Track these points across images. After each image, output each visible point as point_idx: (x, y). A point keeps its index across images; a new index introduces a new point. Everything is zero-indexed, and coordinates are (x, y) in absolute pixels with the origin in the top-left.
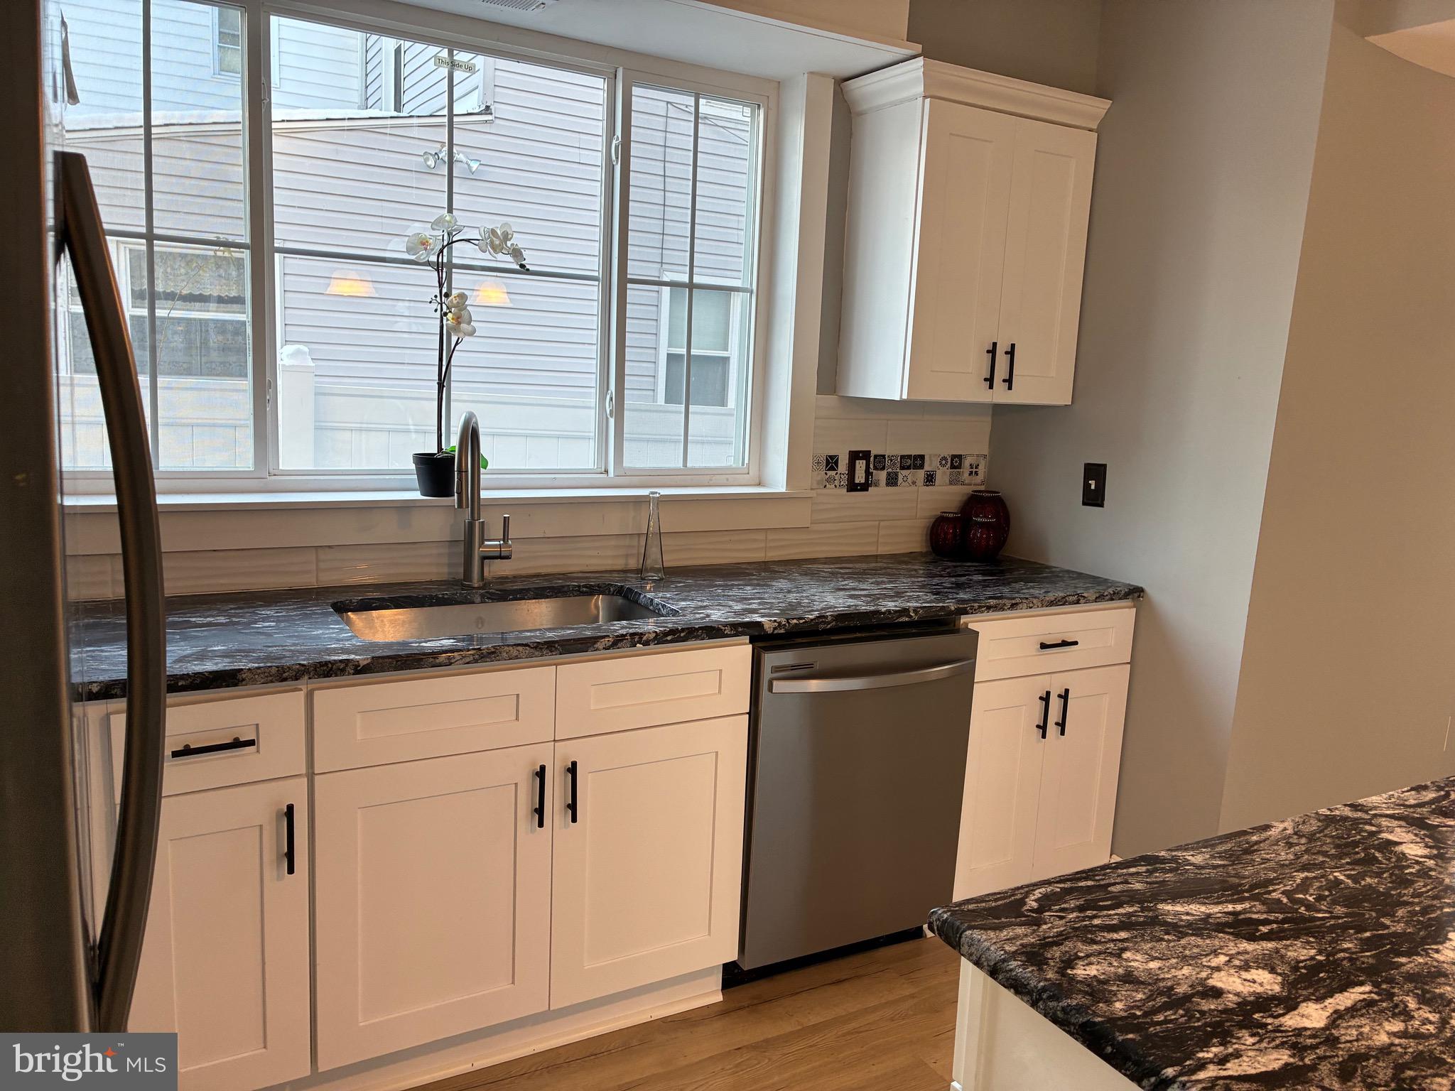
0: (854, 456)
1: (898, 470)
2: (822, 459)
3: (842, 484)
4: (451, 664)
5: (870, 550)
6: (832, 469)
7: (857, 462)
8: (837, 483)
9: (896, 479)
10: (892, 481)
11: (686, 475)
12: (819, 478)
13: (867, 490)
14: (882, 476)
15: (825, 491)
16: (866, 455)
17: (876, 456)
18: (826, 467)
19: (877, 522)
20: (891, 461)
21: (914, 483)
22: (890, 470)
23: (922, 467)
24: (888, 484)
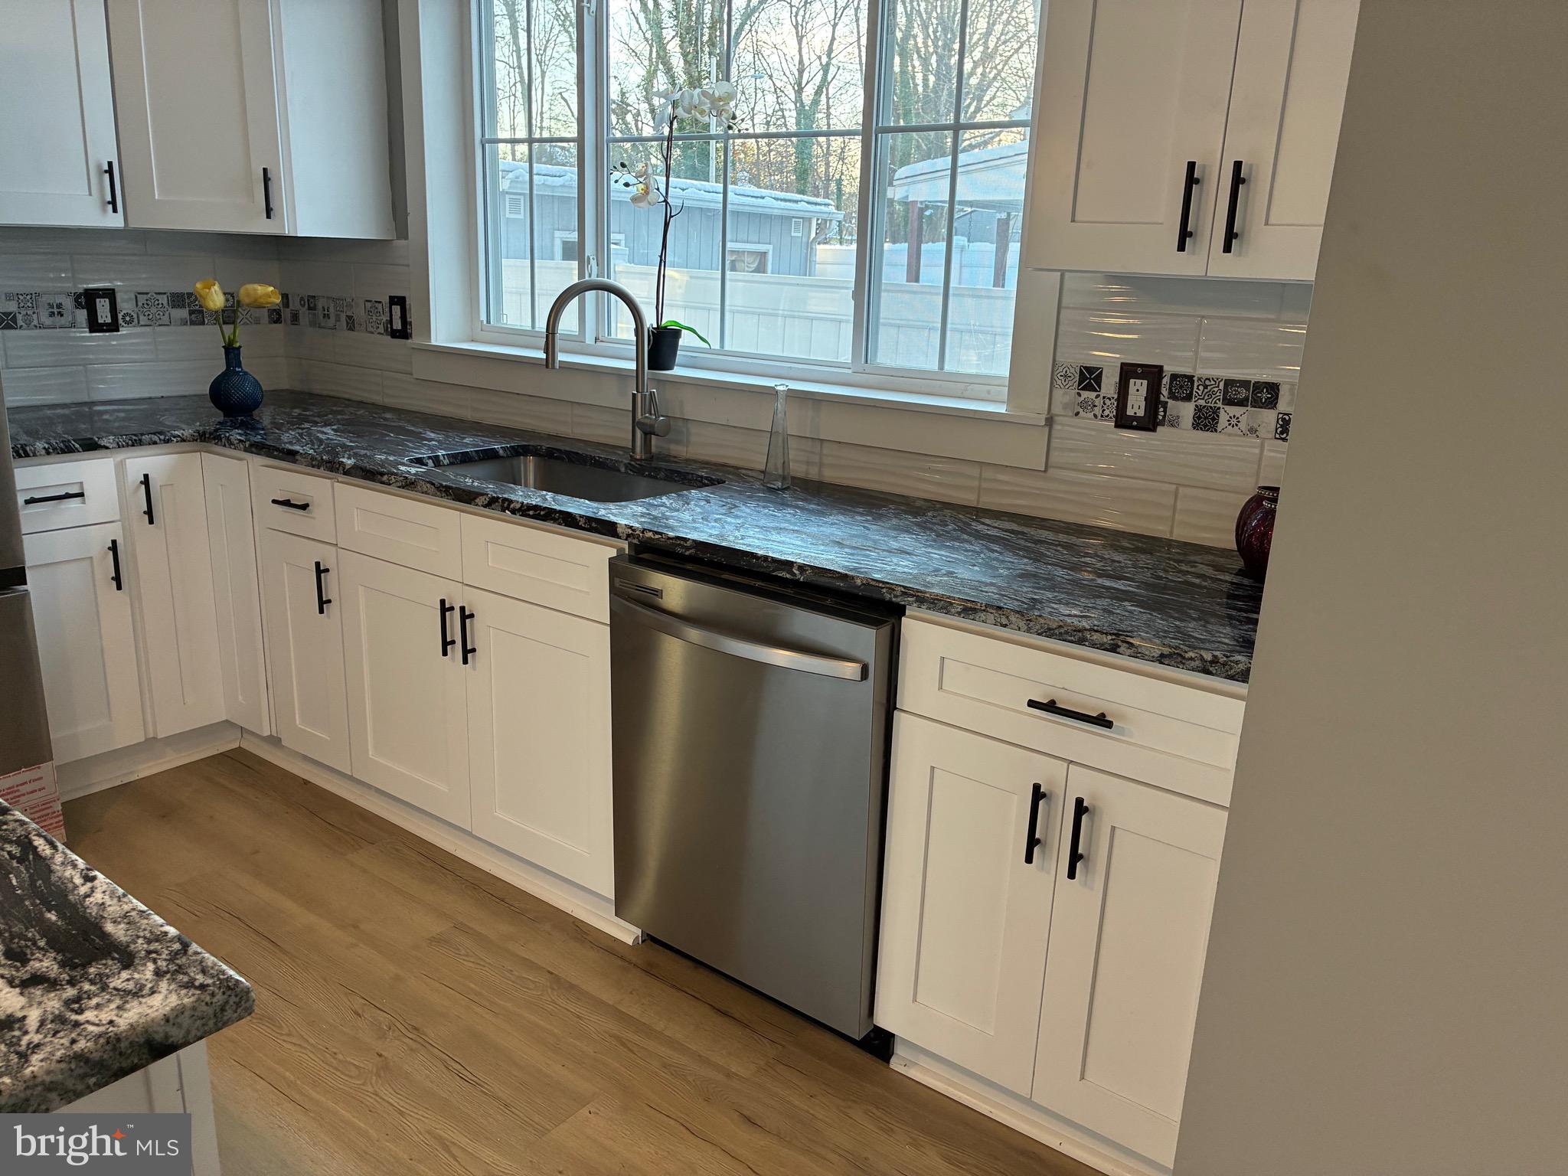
0: (1128, 372)
1: (1220, 404)
2: (1072, 370)
3: (1107, 412)
4: (390, 485)
5: (1160, 530)
6: (1089, 388)
7: (1132, 381)
8: (1098, 411)
9: (1213, 419)
10: (1206, 421)
11: (939, 380)
12: (1067, 399)
13: (1154, 430)
14: (1186, 411)
15: (1076, 420)
16: (1153, 374)
17: (1174, 377)
18: (1079, 386)
19: (1174, 486)
20: (1206, 387)
21: (1253, 431)
22: (1202, 402)
23: (1272, 403)
24: (1196, 426)
